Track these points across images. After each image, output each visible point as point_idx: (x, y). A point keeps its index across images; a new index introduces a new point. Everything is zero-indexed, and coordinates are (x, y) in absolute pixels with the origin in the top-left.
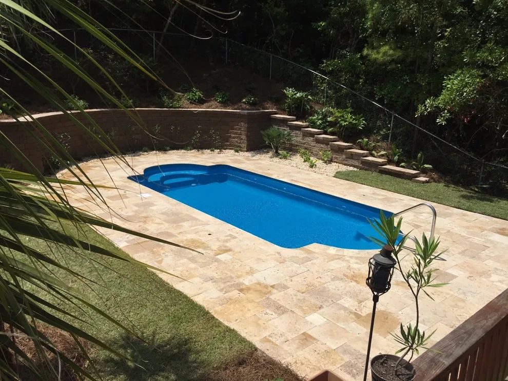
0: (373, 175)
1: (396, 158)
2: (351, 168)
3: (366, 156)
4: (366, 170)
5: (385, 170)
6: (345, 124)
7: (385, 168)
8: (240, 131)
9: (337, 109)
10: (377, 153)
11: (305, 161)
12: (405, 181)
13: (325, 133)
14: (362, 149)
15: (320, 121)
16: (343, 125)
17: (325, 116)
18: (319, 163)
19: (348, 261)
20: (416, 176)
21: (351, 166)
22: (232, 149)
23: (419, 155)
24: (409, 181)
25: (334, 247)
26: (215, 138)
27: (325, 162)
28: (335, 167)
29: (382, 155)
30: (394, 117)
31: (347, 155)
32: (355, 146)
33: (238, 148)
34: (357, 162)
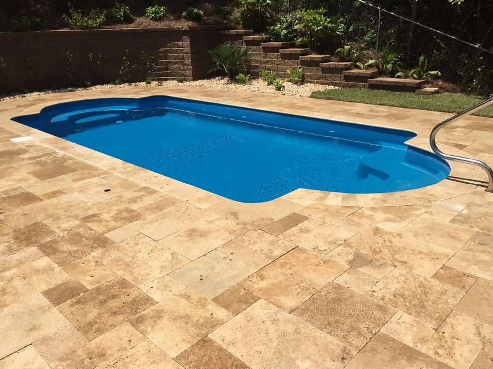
0: (361, 91)
1: (389, 66)
2: (331, 87)
3: (349, 69)
4: (351, 86)
5: (378, 83)
6: (319, 28)
7: (377, 81)
8: (182, 54)
9: (306, 11)
10: (363, 64)
11: (269, 84)
12: (408, 94)
13: (293, 46)
14: (342, 60)
15: (285, 31)
16: (316, 30)
17: (291, 25)
18: (287, 84)
19: (370, 217)
20: (419, 86)
21: (329, 84)
22: (174, 79)
23: (422, 58)
24: (412, 94)
25: (336, 193)
26: (150, 65)
27: (296, 83)
28: (309, 88)
29: (371, 66)
30: (383, 14)
31: (324, 70)
32: (333, 58)
33: (182, 77)
34: (338, 78)
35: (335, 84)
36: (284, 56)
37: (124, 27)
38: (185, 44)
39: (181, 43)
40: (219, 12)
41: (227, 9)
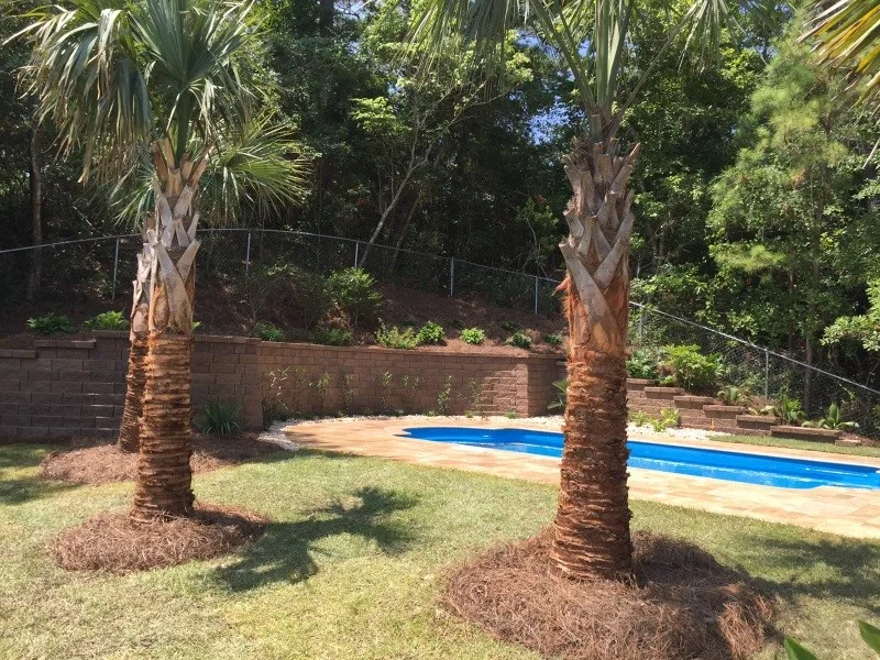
0: (764, 438)
1: (793, 414)
2: (721, 434)
3: (740, 414)
4: (747, 434)
6: (696, 366)
8: (514, 385)
9: (675, 346)
10: (758, 409)
14: (728, 404)
15: (647, 367)
20: (837, 437)
21: (718, 430)
22: (501, 414)
23: (832, 407)
24: (833, 444)
27: (672, 427)
29: (768, 413)
30: (771, 355)
31: (708, 413)
32: (715, 401)
33: (514, 413)
34: (727, 423)
35: (725, 431)
36: (649, 395)
37: (438, 349)
38: (521, 373)
39: (513, 372)
40: (547, 340)
41: (559, 337)
